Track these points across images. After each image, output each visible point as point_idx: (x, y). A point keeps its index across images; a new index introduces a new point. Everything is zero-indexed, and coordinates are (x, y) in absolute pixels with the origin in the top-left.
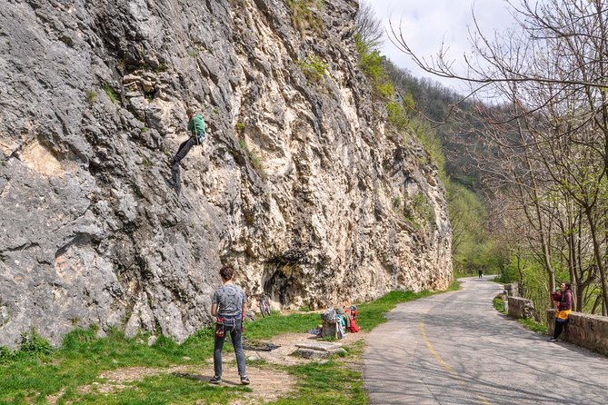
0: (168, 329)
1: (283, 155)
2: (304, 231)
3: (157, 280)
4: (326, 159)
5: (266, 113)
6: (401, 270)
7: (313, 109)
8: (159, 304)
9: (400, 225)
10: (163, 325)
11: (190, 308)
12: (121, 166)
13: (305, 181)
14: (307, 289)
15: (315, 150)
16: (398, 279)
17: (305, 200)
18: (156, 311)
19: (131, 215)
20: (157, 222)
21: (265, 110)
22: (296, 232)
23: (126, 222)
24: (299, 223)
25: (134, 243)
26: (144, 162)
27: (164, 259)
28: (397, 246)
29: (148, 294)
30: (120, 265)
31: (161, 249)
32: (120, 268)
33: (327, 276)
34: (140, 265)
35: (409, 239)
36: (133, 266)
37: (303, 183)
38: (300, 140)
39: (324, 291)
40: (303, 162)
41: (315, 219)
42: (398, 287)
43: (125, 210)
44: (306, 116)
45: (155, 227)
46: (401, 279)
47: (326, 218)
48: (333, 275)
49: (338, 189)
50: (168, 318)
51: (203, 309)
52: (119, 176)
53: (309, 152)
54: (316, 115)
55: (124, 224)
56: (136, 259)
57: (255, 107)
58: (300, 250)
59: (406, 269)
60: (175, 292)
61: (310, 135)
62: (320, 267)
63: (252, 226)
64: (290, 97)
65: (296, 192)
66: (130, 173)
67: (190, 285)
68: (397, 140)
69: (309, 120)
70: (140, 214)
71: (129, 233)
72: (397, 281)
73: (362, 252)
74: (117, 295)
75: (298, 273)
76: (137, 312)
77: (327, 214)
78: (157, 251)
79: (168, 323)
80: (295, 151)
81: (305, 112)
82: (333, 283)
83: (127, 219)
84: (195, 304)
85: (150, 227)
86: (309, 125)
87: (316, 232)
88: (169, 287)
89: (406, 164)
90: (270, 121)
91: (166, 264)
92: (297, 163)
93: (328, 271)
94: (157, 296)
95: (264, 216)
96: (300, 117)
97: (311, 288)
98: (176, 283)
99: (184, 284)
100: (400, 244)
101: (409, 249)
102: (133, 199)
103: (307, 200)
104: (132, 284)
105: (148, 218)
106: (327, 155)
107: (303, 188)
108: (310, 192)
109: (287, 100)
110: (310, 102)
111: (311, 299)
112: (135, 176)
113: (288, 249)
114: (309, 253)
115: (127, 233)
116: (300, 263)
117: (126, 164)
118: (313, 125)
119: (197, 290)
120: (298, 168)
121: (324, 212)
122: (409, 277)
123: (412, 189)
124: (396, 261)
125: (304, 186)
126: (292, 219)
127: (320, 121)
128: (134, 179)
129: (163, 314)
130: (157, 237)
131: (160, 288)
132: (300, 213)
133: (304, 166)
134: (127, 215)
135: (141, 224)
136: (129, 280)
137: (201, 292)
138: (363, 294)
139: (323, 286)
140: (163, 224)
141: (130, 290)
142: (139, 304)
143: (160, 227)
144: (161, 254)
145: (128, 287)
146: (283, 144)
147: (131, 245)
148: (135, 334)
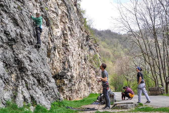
0: (39, 102)
1: (58, 27)
2: (66, 63)
3: (29, 73)
4: (72, 32)
5: (51, 8)
6: (92, 85)
7: (68, 10)
8: (32, 87)
9: (90, 66)
10: (36, 99)
11: (46, 90)
12: (7, 6)
13: (66, 40)
14: (65, 91)
15: (69, 28)
16: (91, 88)
17: (66, 49)
18: (31, 91)
19: (13, 35)
20: (26, 40)
21: (51, 7)
22: (64, 63)
23: (10, 38)
24: (65, 59)
25: (14, 52)
26: (18, 8)
27: (31, 61)
28: (90, 75)
29: (25, 81)
30: (6, 64)
31: (30, 56)
32: (6, 66)
33: (73, 85)
34: (18, 64)
35: (94, 72)
36: (14, 65)
37: (65, 41)
38: (63, 22)
39: (72, 92)
40: (65, 32)
41: (70, 58)
42: (92, 92)
43: (10, 31)
44: (65, 13)
45: (25, 43)
46: (92, 88)
47: (73, 58)
48: (75, 85)
49: (76, 46)
50: (37, 95)
51: (52, 90)
52: (6, 12)
53: (67, 28)
54: (69, 13)
55: (9, 39)
56: (15, 61)
57: (47, 4)
58: (65, 72)
59: (94, 84)
60: (38, 81)
61: (67, 21)
62: (70, 81)
63: (50, 58)
64: (59, 4)
65: (63, 45)
66: (12, 11)
67: (45, 77)
68: (87, 32)
69: (66, 14)
70: (17, 34)
71: (11, 46)
72: (91, 90)
73: (82, 76)
74: (6, 82)
75: (62, 84)
76: (21, 92)
77: (73, 57)
78: (27, 56)
79: (38, 98)
80: (62, 27)
81: (65, 11)
82: (75, 88)
83: (11, 36)
84: (48, 88)
85: (22, 43)
86: (66, 17)
87: (70, 64)
88: (35, 77)
89: (90, 42)
90: (53, 12)
91: (33, 64)
92: (63, 32)
93: (73, 83)
94: (30, 82)
95: (54, 53)
96: (63, 13)
97: (66, 91)
98: (39, 75)
99: (43, 76)
100: (91, 74)
101: (94, 76)
102: (13, 26)
103: (67, 49)
104: (13, 76)
105: (22, 38)
106: (73, 30)
107: (66, 43)
108: (69, 45)
109: (58, 5)
110: (67, 7)
111: (67, 96)
112: (14, 14)
113: (61, 71)
114: (68, 73)
115: (10, 45)
116: (64, 79)
117: (10, 6)
118: (68, 17)
119: (48, 80)
120: (63, 34)
121: (72, 55)
122: (95, 88)
123: (92, 52)
124: (90, 81)
125: (66, 42)
126: (62, 57)
127: (70, 16)
128: (14, 15)
129: (35, 93)
130: (27, 49)
131: (31, 77)
132: (65, 55)
133: (66, 34)
134: (11, 34)
135: (18, 40)
136: (12, 73)
137: (50, 81)
138: (82, 94)
139: (71, 90)
140: (29, 42)
141: (13, 79)
142: (20, 87)
143: (27, 43)
144: (30, 58)
145: (12, 77)
146: (58, 23)
147: (11, 53)
148: (22, 105)
